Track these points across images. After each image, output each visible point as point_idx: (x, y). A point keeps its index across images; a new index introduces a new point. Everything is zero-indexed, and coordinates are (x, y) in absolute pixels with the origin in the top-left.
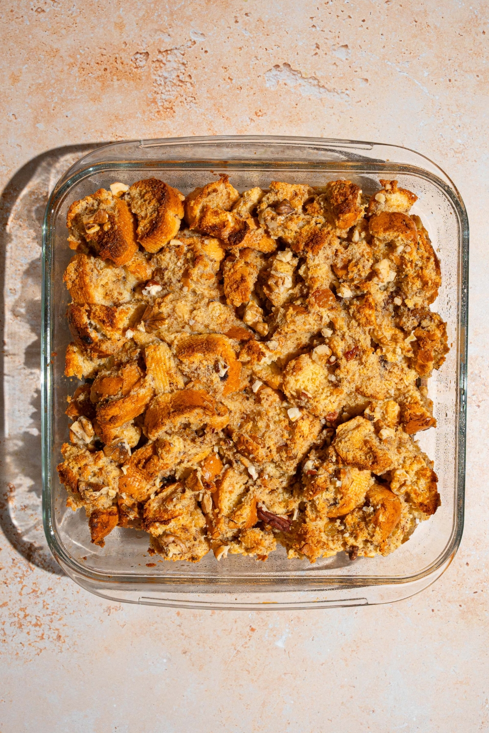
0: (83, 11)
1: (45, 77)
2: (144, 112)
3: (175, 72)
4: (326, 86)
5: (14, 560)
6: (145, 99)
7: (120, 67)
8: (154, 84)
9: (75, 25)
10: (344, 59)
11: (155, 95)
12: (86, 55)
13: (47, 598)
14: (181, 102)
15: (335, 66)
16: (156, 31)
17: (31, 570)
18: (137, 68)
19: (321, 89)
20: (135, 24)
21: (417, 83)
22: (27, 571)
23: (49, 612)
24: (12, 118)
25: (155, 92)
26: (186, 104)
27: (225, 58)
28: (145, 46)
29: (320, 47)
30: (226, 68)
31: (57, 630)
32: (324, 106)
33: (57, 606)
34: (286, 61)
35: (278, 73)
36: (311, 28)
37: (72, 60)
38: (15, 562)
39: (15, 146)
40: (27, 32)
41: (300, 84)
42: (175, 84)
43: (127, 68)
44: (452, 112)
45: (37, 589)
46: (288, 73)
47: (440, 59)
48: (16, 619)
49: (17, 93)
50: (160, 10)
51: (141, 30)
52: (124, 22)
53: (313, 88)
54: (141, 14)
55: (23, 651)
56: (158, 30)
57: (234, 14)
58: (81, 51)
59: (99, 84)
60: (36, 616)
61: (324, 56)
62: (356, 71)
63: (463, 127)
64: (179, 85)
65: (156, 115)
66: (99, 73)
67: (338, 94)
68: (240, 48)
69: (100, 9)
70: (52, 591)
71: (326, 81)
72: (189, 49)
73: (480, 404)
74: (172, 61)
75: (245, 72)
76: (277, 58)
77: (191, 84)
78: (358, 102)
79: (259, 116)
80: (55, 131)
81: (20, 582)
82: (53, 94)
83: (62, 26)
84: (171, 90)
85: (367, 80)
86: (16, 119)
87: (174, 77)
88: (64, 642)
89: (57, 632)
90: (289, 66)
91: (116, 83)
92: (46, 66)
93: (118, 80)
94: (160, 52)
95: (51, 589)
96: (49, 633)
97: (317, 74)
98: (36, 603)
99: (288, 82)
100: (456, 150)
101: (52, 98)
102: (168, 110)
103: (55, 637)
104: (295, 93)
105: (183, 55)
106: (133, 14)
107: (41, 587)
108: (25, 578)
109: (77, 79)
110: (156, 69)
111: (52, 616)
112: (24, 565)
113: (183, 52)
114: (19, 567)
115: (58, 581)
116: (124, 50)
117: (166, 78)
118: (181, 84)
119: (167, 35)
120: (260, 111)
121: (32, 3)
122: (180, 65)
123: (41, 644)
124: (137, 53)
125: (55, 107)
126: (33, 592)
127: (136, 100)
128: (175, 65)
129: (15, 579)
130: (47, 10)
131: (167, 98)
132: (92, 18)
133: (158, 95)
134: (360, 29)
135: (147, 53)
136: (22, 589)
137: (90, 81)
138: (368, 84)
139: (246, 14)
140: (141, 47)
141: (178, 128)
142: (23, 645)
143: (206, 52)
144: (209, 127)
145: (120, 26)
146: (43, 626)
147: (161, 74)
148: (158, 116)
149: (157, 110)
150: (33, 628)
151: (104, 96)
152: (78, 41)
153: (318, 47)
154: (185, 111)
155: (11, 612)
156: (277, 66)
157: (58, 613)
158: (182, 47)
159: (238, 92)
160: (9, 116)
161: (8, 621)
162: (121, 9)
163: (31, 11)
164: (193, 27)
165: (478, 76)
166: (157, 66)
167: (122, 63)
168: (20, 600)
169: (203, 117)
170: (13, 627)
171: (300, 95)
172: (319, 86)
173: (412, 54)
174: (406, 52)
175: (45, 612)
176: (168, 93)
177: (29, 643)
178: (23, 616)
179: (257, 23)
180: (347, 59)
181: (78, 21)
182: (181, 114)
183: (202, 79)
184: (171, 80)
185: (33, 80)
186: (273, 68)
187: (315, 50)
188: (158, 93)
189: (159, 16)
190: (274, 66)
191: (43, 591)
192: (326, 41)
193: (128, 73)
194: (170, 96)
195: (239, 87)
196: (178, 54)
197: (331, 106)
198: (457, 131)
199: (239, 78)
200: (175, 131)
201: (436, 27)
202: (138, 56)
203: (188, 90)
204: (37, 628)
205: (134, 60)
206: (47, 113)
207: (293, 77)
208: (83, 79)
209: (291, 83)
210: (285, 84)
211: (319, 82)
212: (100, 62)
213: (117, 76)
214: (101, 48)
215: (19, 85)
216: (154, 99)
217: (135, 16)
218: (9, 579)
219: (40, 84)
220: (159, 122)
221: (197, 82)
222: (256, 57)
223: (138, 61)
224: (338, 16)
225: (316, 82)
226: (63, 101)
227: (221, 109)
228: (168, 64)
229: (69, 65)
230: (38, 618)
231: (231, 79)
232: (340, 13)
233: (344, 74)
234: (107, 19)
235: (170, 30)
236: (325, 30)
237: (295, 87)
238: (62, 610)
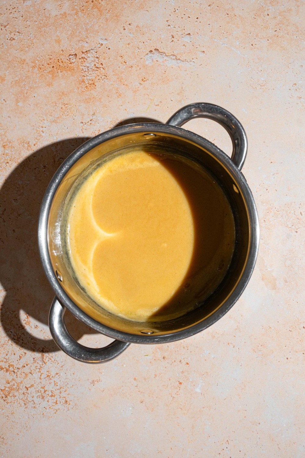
0: (37, 36)
1: (20, 76)
2: (78, 88)
3: (93, 63)
4: (181, 59)
5: (34, 359)
6: (78, 80)
7: (61, 64)
8: (82, 72)
9: (33, 44)
10: (189, 42)
11: (84, 78)
12: (41, 60)
13: (56, 379)
14: (99, 79)
15: (184, 46)
16: (79, 41)
17: (45, 363)
18: (71, 63)
19: (178, 61)
20: (67, 39)
21: (233, 49)
22: (42, 364)
23: (58, 387)
24: (4, 101)
25: (83, 76)
26: (101, 80)
27: (120, 51)
28: (74, 50)
29: (174, 36)
30: (122, 57)
31: (64, 397)
32: (181, 70)
33: (62, 383)
34: (156, 48)
35: (152, 55)
36: (168, 27)
37: (34, 65)
38: (35, 360)
39: (7, 117)
40: (6, 52)
41: (166, 60)
42: (94, 70)
43: (65, 65)
44: (256, 63)
45: (49, 375)
46: (158, 54)
47: (245, 34)
48: (40, 394)
49: (5, 87)
50: (80, 29)
51: (70, 42)
52: (61, 39)
53: (173, 61)
54: (69, 33)
55: (46, 412)
56: (80, 40)
57: (122, 25)
58: (38, 58)
59: (50, 76)
60: (51, 391)
61: (177, 41)
62: (197, 48)
63: (264, 71)
64: (96, 70)
65: (85, 89)
66: (50, 69)
67: (188, 62)
68: (129, 44)
69: (46, 33)
70: (59, 375)
71: (180, 56)
72: (99, 49)
73: (297, 231)
74: (91, 57)
75: (133, 57)
76: (150, 47)
77: (103, 68)
78: (200, 65)
79: (144, 81)
80: (29, 106)
81: (39, 372)
82: (25, 85)
83: (26, 46)
84: (92, 73)
85: (204, 52)
86: (6, 102)
87: (93, 66)
88: (70, 404)
89: (64, 399)
90: (158, 50)
91: (60, 74)
92: (19, 69)
93: (61, 72)
94: (83, 53)
95: (58, 374)
96: (60, 400)
97: (175, 52)
98: (50, 383)
99: (158, 59)
100: (261, 84)
101: (25, 87)
102: (92, 85)
103: (64, 402)
104: (163, 65)
105: (96, 52)
106: (65, 34)
107: (52, 373)
108: (42, 369)
109: (38, 74)
110: (82, 63)
111: (60, 390)
112: (40, 361)
113: (96, 51)
114: (38, 363)
115: (61, 368)
116: (63, 55)
117: (88, 67)
118: (97, 69)
119: (86, 43)
120: (145, 78)
121: (7, 36)
122: (95, 58)
123: (56, 407)
124: (70, 55)
125: (27, 92)
126: (47, 377)
127: (73, 82)
128: (93, 59)
129: (36, 370)
130: (16, 38)
131: (90, 78)
132: (42, 39)
133: (85, 77)
134: (196, 23)
135: (76, 54)
136: (41, 376)
137: (45, 74)
138: (205, 54)
139: (130, 24)
140: (72, 51)
141: (99, 94)
142: (46, 409)
143: (109, 49)
144: (117, 91)
145: (58, 41)
146: (56, 396)
147: (85, 65)
148: (87, 89)
149: (86, 86)
150: (50, 398)
151: (54, 82)
152: (36, 53)
153: (173, 37)
154: (102, 84)
155: (36, 390)
156: (151, 51)
157: (64, 387)
158: (95, 48)
159: (131, 69)
160: (1, 101)
161: (35, 395)
162: (58, 32)
163: (7, 40)
164: (100, 36)
165: (268, 40)
166: (82, 61)
167: (62, 62)
168: (41, 382)
169: (112, 86)
170: (39, 399)
171: (167, 66)
172: (177, 59)
173: (228, 33)
174: (224, 32)
175: (56, 387)
176: (91, 75)
177: (49, 407)
178: (44, 391)
179: (136, 28)
180: (190, 41)
181: (34, 42)
182: (100, 86)
183: (109, 65)
184: (91, 68)
185: (13, 78)
186: (149, 53)
187: (171, 39)
188: (85, 76)
189: (80, 32)
190: (149, 52)
191: (53, 375)
192: (177, 33)
193: (66, 67)
194: (92, 77)
195: (131, 66)
196: (94, 53)
197: (185, 70)
198: (260, 74)
199: (130, 61)
200: (97, 97)
201: (240, 16)
202: (71, 57)
203: (102, 72)
204: (53, 398)
205: (68, 59)
206: (23, 96)
207: (161, 56)
208: (41, 74)
209: (160, 60)
210: (157, 61)
211: (176, 57)
212: (49, 63)
213: (60, 70)
214: (49, 55)
215: (5, 82)
216: (83, 80)
217: (66, 35)
218: (33, 371)
219: (17, 80)
220: (87, 93)
221: (106, 67)
222: (138, 48)
223: (71, 59)
224: (182, 18)
225: (174, 57)
226: (31, 88)
227: (122, 80)
228: (88, 59)
229: (32, 67)
230: (52, 392)
231: (126, 63)
232: (183, 16)
233: (190, 50)
234: (50, 39)
235: (87, 39)
236: (176, 26)
237: (163, 62)
238: (66, 385)
